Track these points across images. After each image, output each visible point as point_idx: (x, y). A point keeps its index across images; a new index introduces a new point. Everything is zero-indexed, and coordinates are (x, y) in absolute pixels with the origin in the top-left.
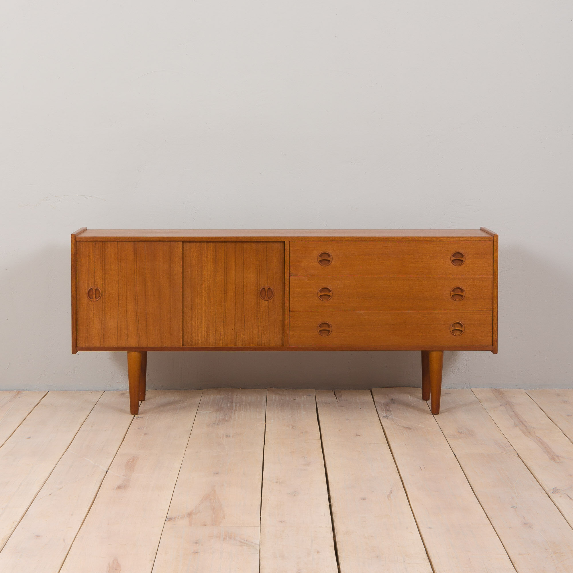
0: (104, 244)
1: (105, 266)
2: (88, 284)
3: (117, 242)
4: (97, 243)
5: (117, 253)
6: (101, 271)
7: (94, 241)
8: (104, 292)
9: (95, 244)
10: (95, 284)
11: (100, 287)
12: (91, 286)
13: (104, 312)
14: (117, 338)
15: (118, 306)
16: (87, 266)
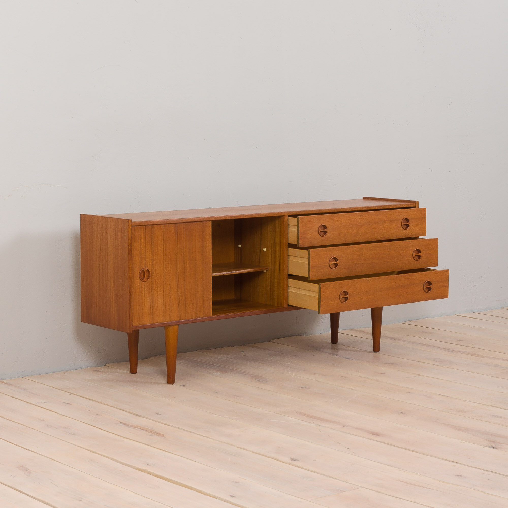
0: (152, 227)
1: (153, 247)
2: (140, 265)
3: (162, 225)
4: (147, 226)
5: (162, 235)
6: (151, 253)
7: (145, 225)
8: (153, 272)
9: (146, 228)
10: (146, 265)
11: (149, 268)
12: (143, 267)
13: (153, 291)
14: (162, 314)
15: (164, 284)
16: (140, 248)
